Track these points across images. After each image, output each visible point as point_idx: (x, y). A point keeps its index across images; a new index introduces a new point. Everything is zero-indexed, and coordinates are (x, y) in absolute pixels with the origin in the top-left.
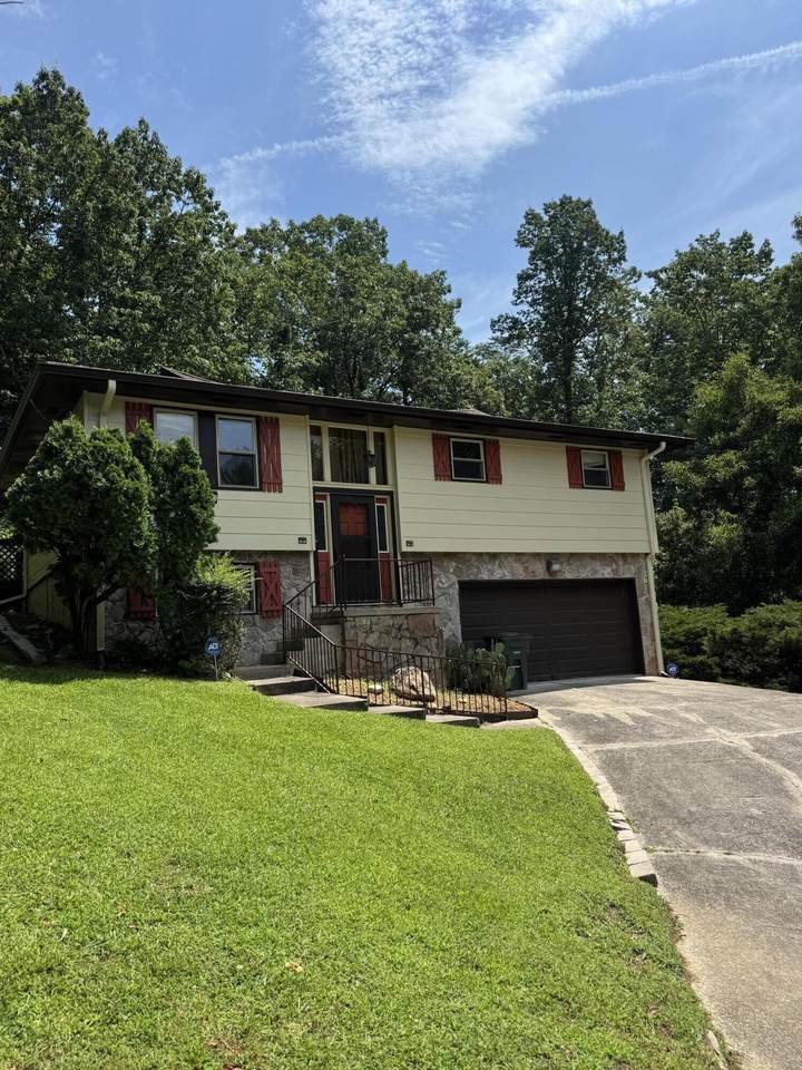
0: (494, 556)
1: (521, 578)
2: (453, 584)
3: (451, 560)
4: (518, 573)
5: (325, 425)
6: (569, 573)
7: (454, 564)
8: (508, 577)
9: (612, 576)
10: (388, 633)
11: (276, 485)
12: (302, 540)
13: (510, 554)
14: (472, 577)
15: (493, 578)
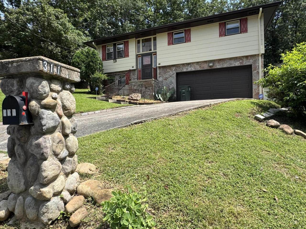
0: (188, 64)
1: (198, 69)
2: (174, 73)
3: (174, 67)
4: (198, 68)
5: (141, 39)
6: (218, 66)
7: (175, 68)
8: (193, 69)
9: (239, 65)
10: (139, 86)
11: (128, 56)
12: (133, 67)
13: (194, 63)
14: (180, 71)
15: (188, 70)
